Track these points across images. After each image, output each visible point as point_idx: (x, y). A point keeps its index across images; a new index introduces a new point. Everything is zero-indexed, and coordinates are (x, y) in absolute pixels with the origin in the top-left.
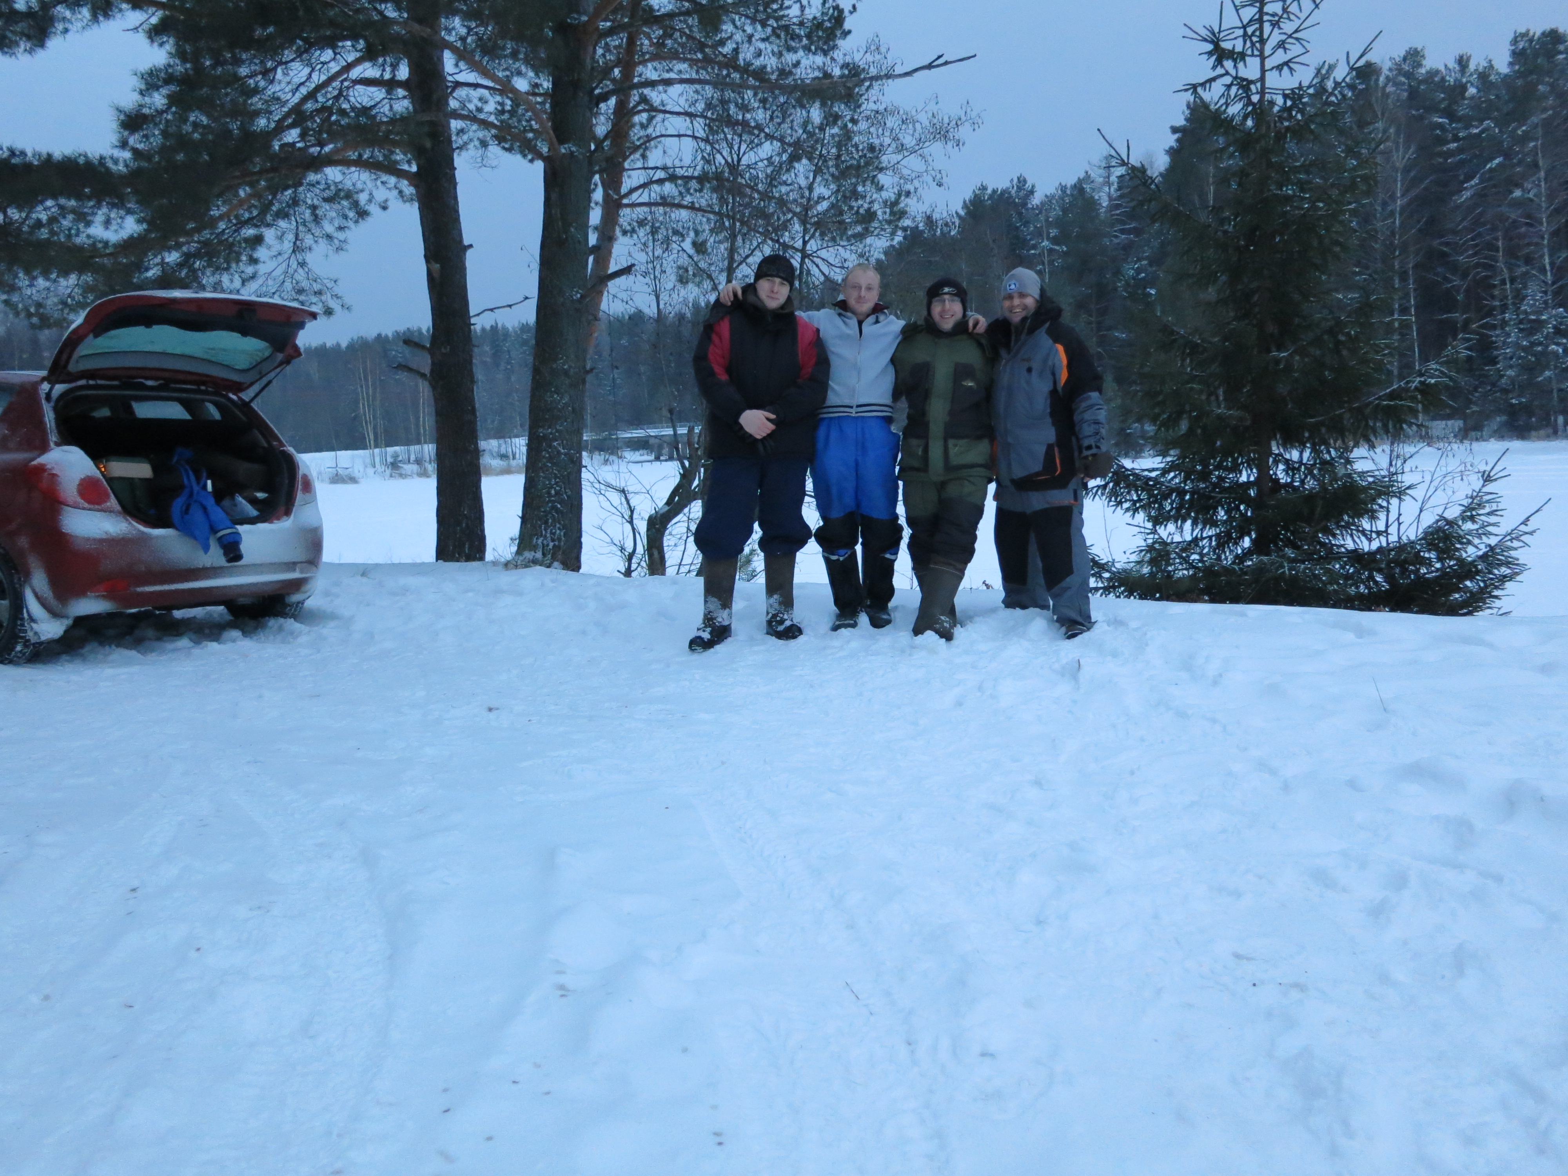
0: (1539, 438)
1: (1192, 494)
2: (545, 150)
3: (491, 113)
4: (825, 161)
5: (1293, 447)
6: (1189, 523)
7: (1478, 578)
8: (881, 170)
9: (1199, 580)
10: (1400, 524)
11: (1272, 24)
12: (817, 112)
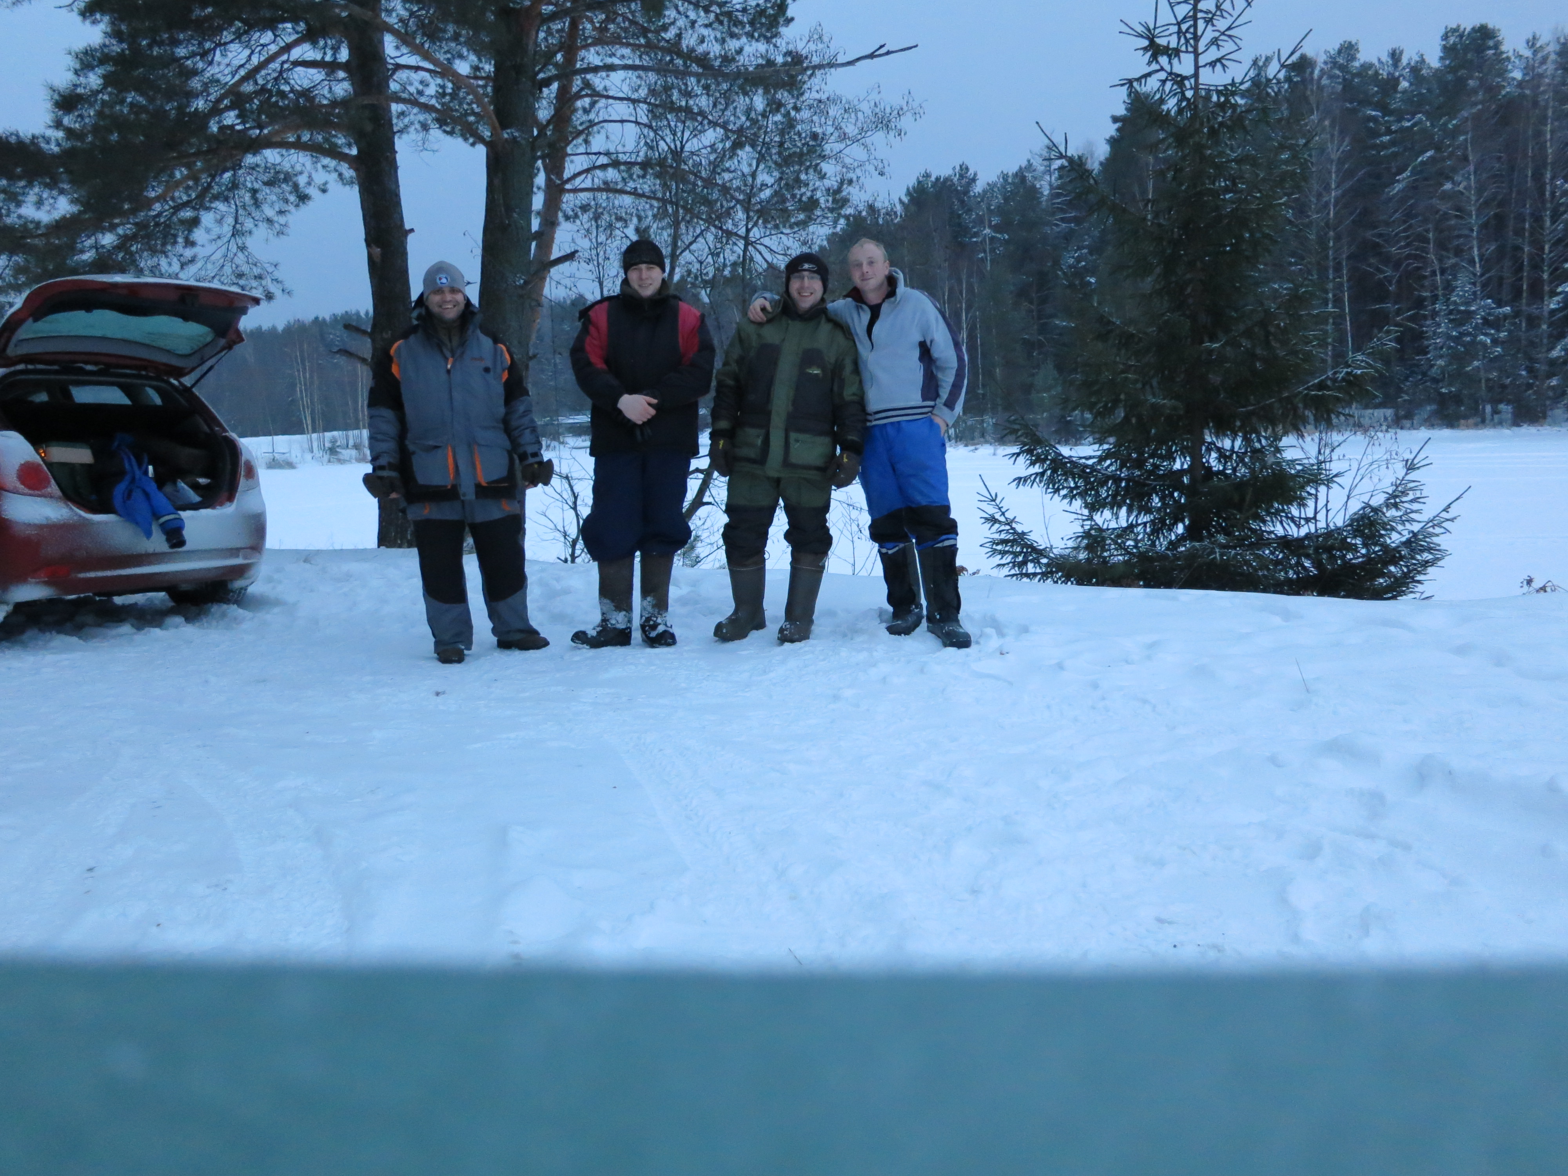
0: (1468, 427)
1: (1128, 480)
2: (487, 134)
3: (432, 97)
4: (768, 149)
5: (1226, 435)
6: (1124, 509)
7: (1402, 563)
8: (823, 157)
9: (1134, 566)
10: (1328, 511)
11: (1206, 21)
12: (761, 99)
